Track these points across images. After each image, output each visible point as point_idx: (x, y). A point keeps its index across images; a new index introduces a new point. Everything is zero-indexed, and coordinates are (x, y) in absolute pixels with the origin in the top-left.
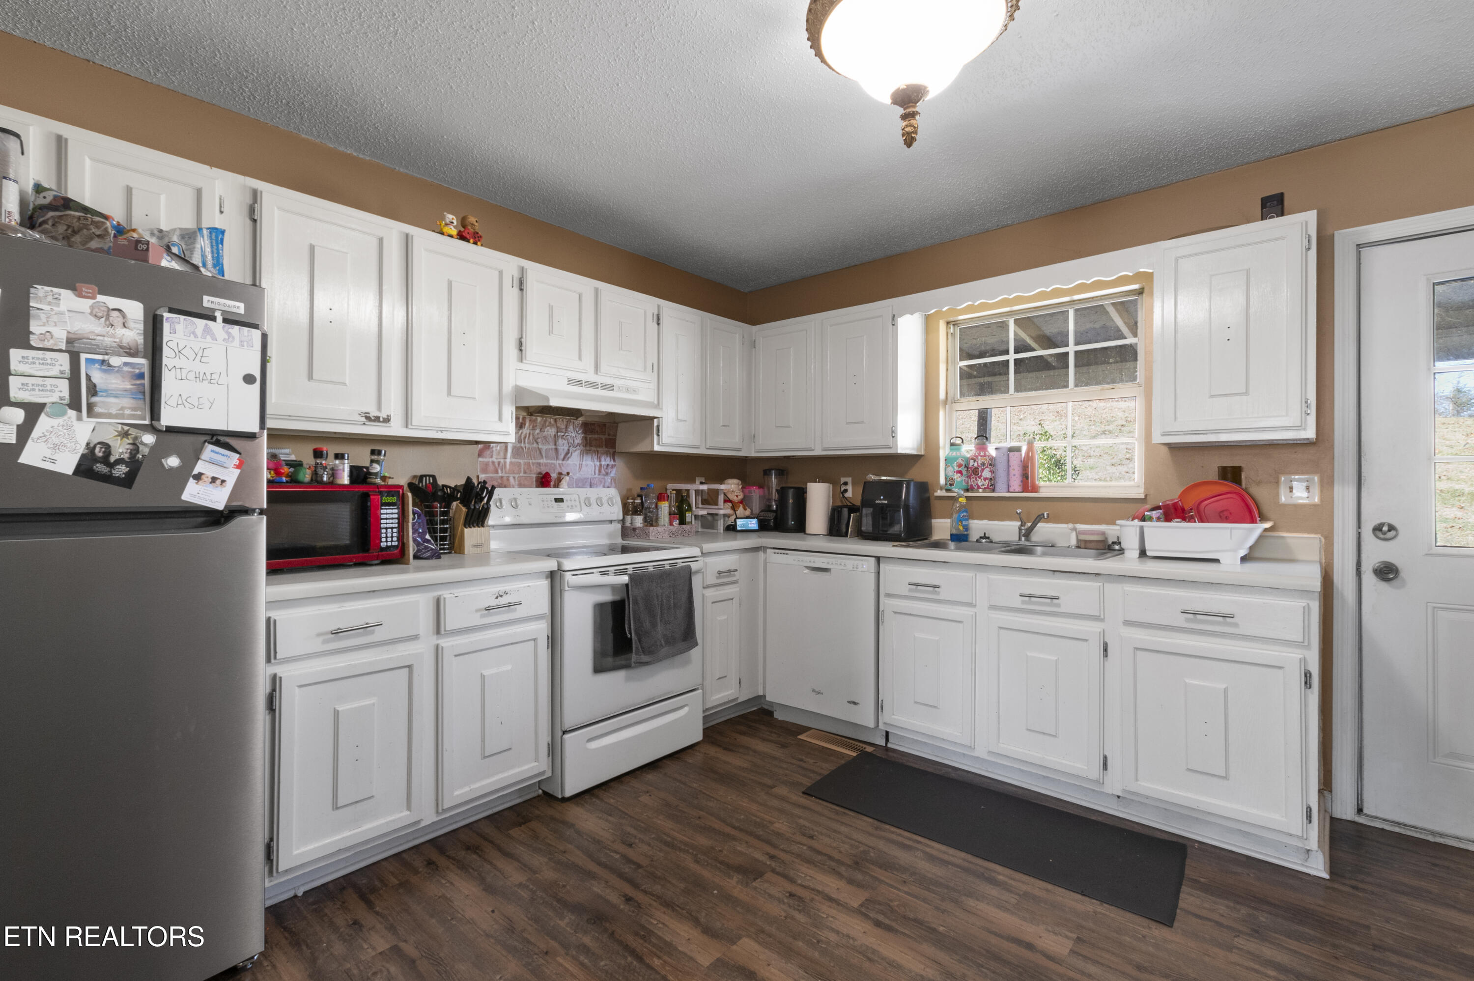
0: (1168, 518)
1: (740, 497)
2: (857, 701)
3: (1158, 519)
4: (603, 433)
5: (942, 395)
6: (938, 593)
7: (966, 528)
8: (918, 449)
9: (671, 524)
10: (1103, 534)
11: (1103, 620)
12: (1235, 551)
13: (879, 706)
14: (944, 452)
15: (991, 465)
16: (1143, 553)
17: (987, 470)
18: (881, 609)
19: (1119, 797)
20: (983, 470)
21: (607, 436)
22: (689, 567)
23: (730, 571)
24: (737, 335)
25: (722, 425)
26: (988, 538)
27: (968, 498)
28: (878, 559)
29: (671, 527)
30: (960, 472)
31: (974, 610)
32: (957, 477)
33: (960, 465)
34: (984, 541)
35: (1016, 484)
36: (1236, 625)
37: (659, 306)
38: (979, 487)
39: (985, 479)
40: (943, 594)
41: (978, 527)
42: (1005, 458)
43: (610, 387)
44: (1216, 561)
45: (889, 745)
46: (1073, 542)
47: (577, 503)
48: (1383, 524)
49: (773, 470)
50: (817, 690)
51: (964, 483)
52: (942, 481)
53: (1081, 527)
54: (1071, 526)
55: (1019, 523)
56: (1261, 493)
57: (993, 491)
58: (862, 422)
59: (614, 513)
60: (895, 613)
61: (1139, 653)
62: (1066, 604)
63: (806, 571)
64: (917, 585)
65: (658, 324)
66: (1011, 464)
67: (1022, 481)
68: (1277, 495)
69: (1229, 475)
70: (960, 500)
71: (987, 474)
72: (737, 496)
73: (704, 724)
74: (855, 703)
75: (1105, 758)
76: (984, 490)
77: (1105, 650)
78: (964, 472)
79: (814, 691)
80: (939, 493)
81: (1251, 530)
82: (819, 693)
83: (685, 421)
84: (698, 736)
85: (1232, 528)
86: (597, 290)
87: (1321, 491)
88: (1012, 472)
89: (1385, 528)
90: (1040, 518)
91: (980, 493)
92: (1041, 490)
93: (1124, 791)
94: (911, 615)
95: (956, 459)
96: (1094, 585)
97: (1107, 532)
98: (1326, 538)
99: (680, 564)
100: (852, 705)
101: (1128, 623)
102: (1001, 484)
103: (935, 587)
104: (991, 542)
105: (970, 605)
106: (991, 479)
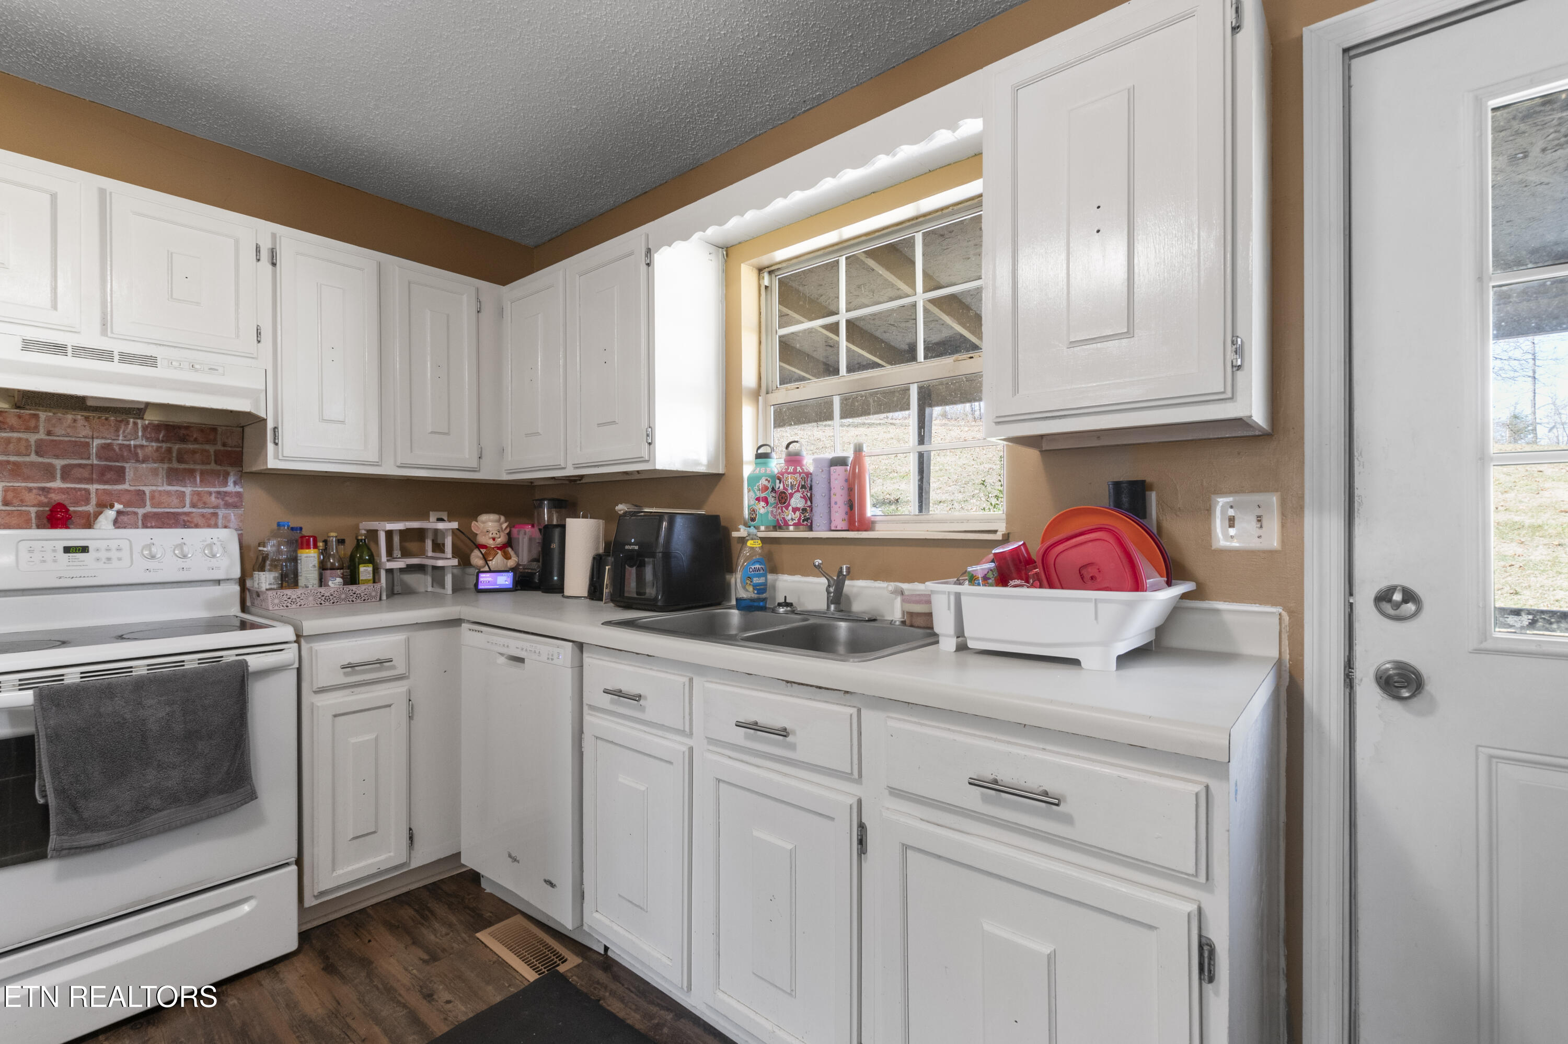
0: (1003, 580)
1: (501, 540)
2: (551, 882)
3: (986, 581)
4: (214, 442)
6: (641, 710)
8: (712, 463)
9: (322, 582)
11: (857, 782)
12: (1107, 643)
13: (580, 895)
14: (748, 469)
15: (803, 487)
16: (962, 643)
17: (798, 495)
18: (583, 730)
20: (791, 495)
21: (219, 447)
22: (244, 664)
23: (380, 662)
24: (465, 298)
25: (430, 431)
26: (790, 605)
28: (580, 646)
29: (322, 590)
30: (766, 500)
31: (690, 742)
32: (761, 508)
33: (765, 488)
34: (782, 610)
35: (839, 517)
36: (1068, 820)
37: (274, 236)
38: (787, 523)
39: (795, 510)
40: (647, 711)
42: (824, 476)
43: (150, 361)
44: (1075, 662)
46: (898, 614)
47: (125, 554)
48: (1391, 590)
49: (544, 499)
50: (513, 855)
51: (770, 517)
52: (745, 513)
56: (1183, 525)
57: (810, 529)
58: (614, 423)
59: (218, 568)
61: (909, 854)
62: (802, 745)
63: (502, 660)
65: (274, 264)
66: (832, 485)
67: (846, 513)
68: (1208, 533)
69: (1125, 499)
70: (750, 543)
71: (797, 501)
72: (494, 539)
73: (299, 925)
74: (552, 885)
76: (795, 527)
77: (862, 842)
78: (771, 500)
79: (510, 856)
80: (742, 532)
82: (515, 860)
83: (343, 422)
84: (290, 943)
85: (1098, 601)
86: (102, 192)
87: (1283, 526)
88: (834, 499)
89: (1397, 597)
91: (791, 533)
92: (878, 526)
95: (762, 478)
96: (844, 712)
98: (1291, 613)
99: (230, 657)
100: (549, 889)
101: (896, 793)
102: (819, 518)
103: (637, 698)
106: (804, 510)
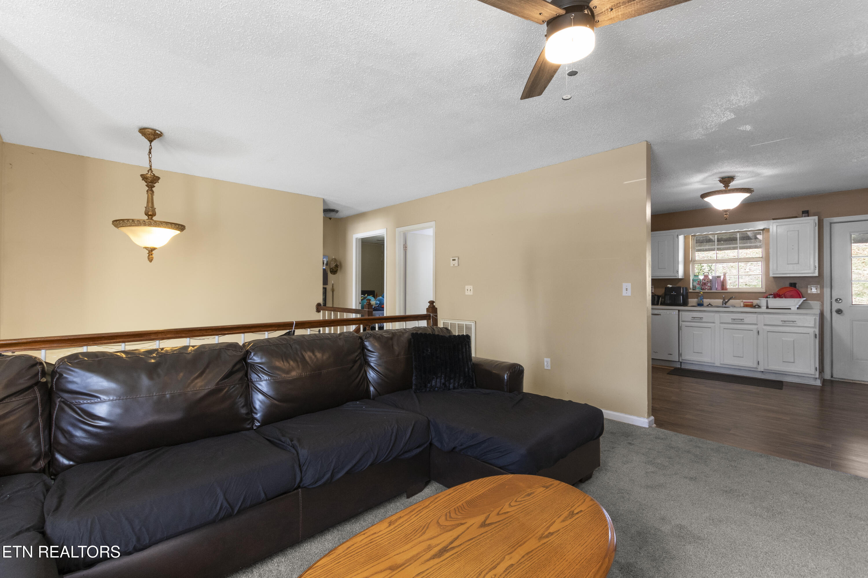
0: (775, 297)
2: (672, 354)
3: (772, 298)
5: (690, 259)
6: (702, 320)
7: (703, 301)
8: (683, 277)
10: (752, 302)
11: (757, 325)
12: (795, 306)
13: (680, 355)
14: (692, 278)
15: (710, 282)
16: (767, 308)
18: (680, 325)
19: (762, 372)
27: (703, 292)
28: (679, 311)
30: (699, 284)
31: (715, 324)
32: (698, 286)
33: (699, 282)
34: (709, 305)
35: (720, 288)
38: (706, 289)
39: (708, 286)
40: (704, 320)
41: (706, 301)
42: (715, 280)
44: (790, 309)
45: (682, 367)
46: (742, 305)
48: (837, 299)
51: (700, 288)
52: (691, 286)
53: (744, 301)
54: (741, 300)
55: (722, 300)
56: (802, 290)
57: (711, 290)
58: (665, 269)
60: (686, 326)
61: (768, 333)
62: (746, 321)
64: (694, 318)
66: (717, 281)
68: (807, 291)
69: (793, 286)
70: (699, 293)
71: (709, 284)
74: (671, 354)
75: (758, 362)
76: (708, 290)
77: (758, 333)
80: (690, 291)
81: (800, 300)
82: (656, 352)
85: (794, 300)
87: (820, 290)
88: (718, 284)
89: (839, 300)
90: (731, 299)
91: (706, 291)
92: (728, 290)
93: (765, 369)
94: (692, 327)
95: (698, 280)
96: (755, 315)
97: (754, 302)
98: (821, 303)
100: (670, 355)
101: (765, 325)
102: (714, 288)
103: (701, 318)
104: (712, 306)
105: (714, 323)
106: (710, 286)
